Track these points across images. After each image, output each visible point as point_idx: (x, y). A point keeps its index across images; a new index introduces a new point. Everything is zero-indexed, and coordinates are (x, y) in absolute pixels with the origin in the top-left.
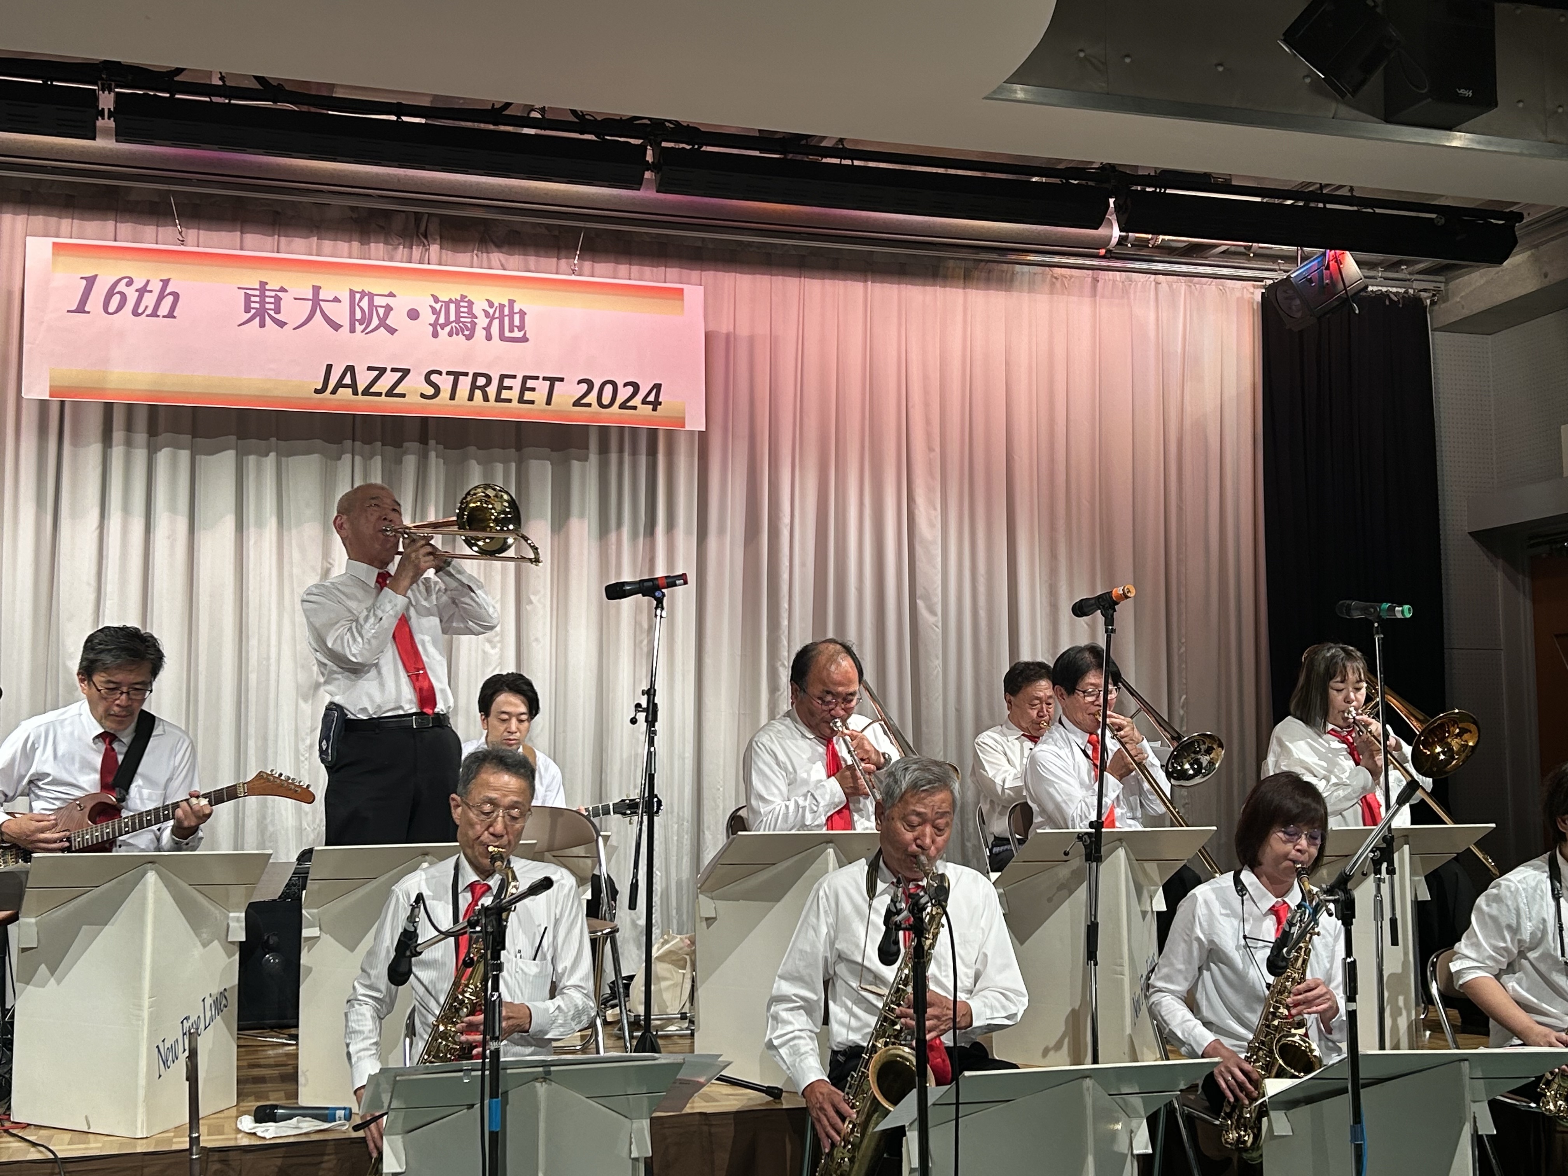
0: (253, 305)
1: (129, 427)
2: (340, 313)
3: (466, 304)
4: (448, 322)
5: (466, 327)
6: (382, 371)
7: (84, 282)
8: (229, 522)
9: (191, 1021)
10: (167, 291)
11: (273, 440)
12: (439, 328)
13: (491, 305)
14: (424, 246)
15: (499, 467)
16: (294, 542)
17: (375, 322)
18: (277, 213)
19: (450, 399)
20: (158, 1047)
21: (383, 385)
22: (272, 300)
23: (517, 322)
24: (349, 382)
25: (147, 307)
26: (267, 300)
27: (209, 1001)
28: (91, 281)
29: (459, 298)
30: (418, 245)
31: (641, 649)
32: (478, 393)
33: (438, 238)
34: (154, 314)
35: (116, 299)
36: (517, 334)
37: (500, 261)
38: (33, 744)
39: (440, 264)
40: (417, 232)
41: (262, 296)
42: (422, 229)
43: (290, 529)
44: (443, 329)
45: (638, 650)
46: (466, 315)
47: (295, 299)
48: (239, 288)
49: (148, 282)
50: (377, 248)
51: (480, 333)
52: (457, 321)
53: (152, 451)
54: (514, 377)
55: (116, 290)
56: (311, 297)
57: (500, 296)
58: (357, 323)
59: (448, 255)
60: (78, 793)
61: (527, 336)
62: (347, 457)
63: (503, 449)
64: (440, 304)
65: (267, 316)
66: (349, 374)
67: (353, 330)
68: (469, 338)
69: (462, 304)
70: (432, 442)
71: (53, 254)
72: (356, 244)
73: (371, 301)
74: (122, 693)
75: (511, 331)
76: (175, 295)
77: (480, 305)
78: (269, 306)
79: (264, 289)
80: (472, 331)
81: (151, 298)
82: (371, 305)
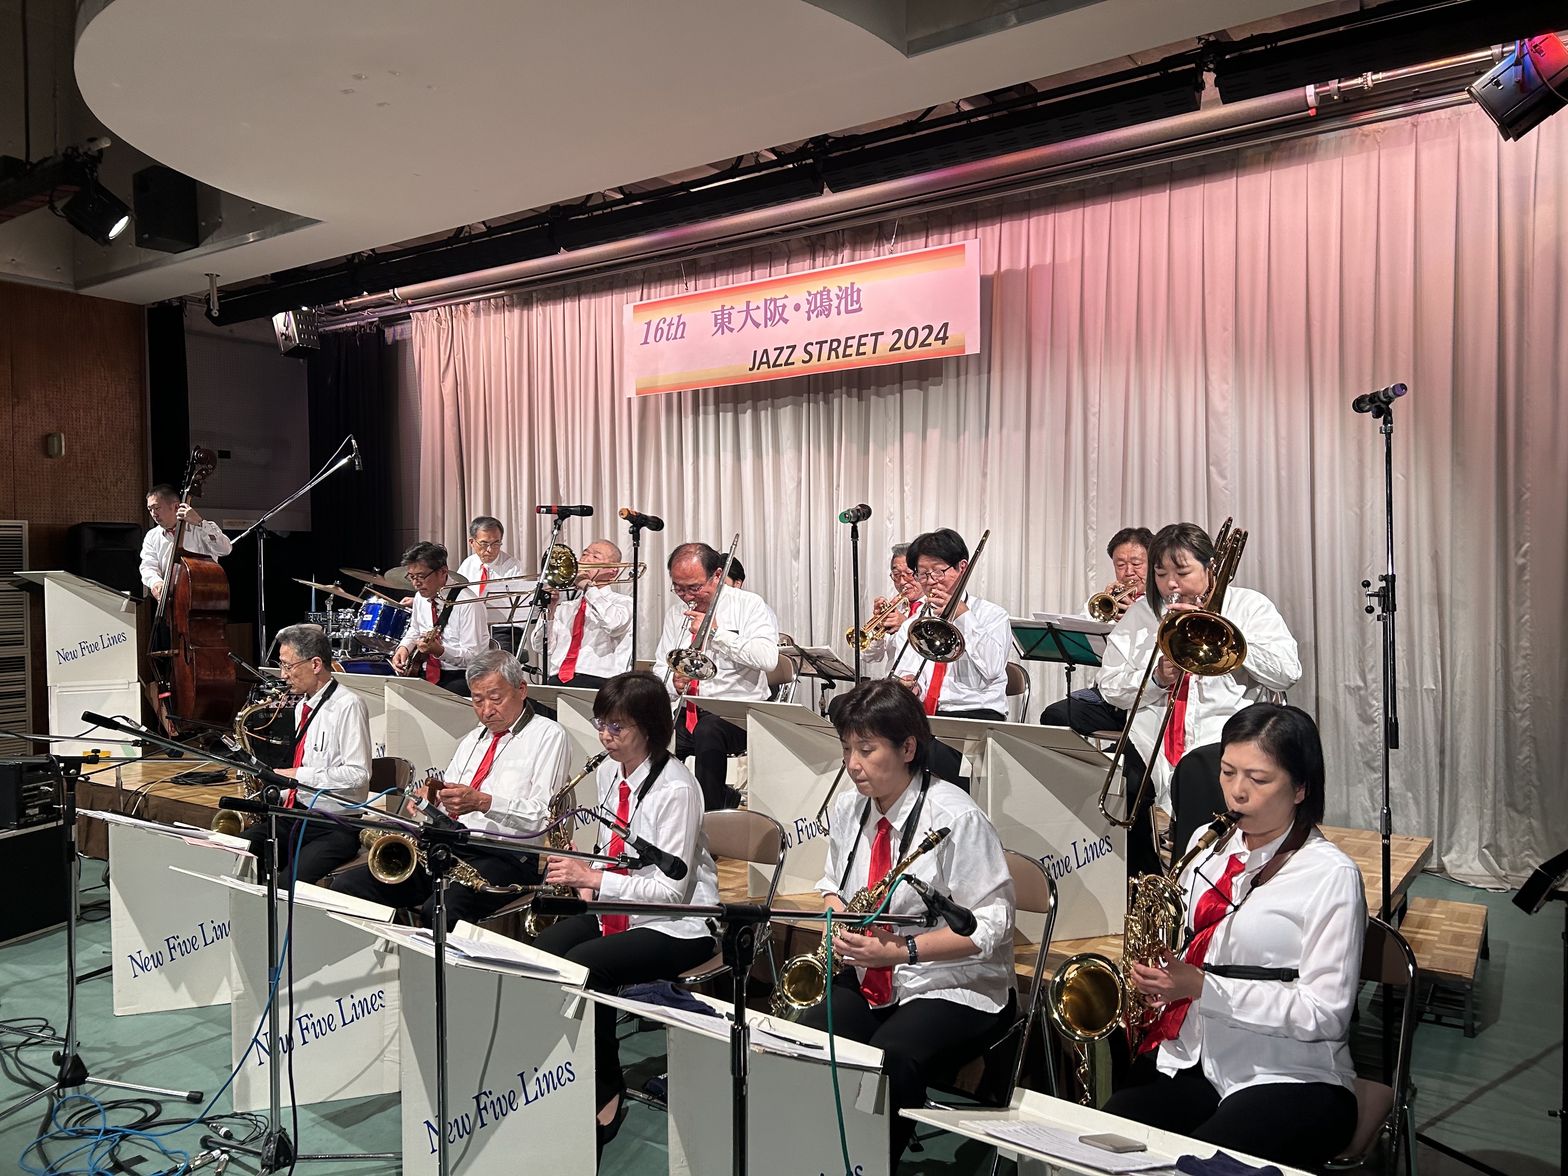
0: (719, 321)
1: (706, 403)
2: (759, 316)
3: (826, 293)
4: (816, 308)
5: (826, 309)
6: (782, 349)
7: (646, 326)
10: (681, 322)
12: (811, 313)
13: (840, 289)
17: (778, 317)
19: (818, 361)
21: (783, 359)
22: (727, 316)
23: (855, 299)
24: (766, 360)
25: (672, 334)
26: (725, 316)
28: (649, 324)
29: (822, 290)
32: (833, 353)
34: (675, 338)
35: (659, 332)
36: (856, 306)
41: (723, 314)
44: (813, 313)
46: (826, 300)
47: (738, 312)
48: (710, 312)
49: (672, 318)
51: (834, 311)
52: (821, 306)
54: (854, 338)
55: (660, 327)
56: (745, 309)
57: (845, 281)
58: (768, 321)
61: (862, 306)
64: (812, 296)
65: (725, 327)
66: (765, 354)
67: (766, 326)
68: (827, 316)
69: (824, 293)
73: (775, 304)
75: (852, 305)
76: (684, 324)
77: (834, 291)
78: (726, 320)
79: (723, 310)
80: (830, 310)
81: (673, 328)
82: (776, 307)
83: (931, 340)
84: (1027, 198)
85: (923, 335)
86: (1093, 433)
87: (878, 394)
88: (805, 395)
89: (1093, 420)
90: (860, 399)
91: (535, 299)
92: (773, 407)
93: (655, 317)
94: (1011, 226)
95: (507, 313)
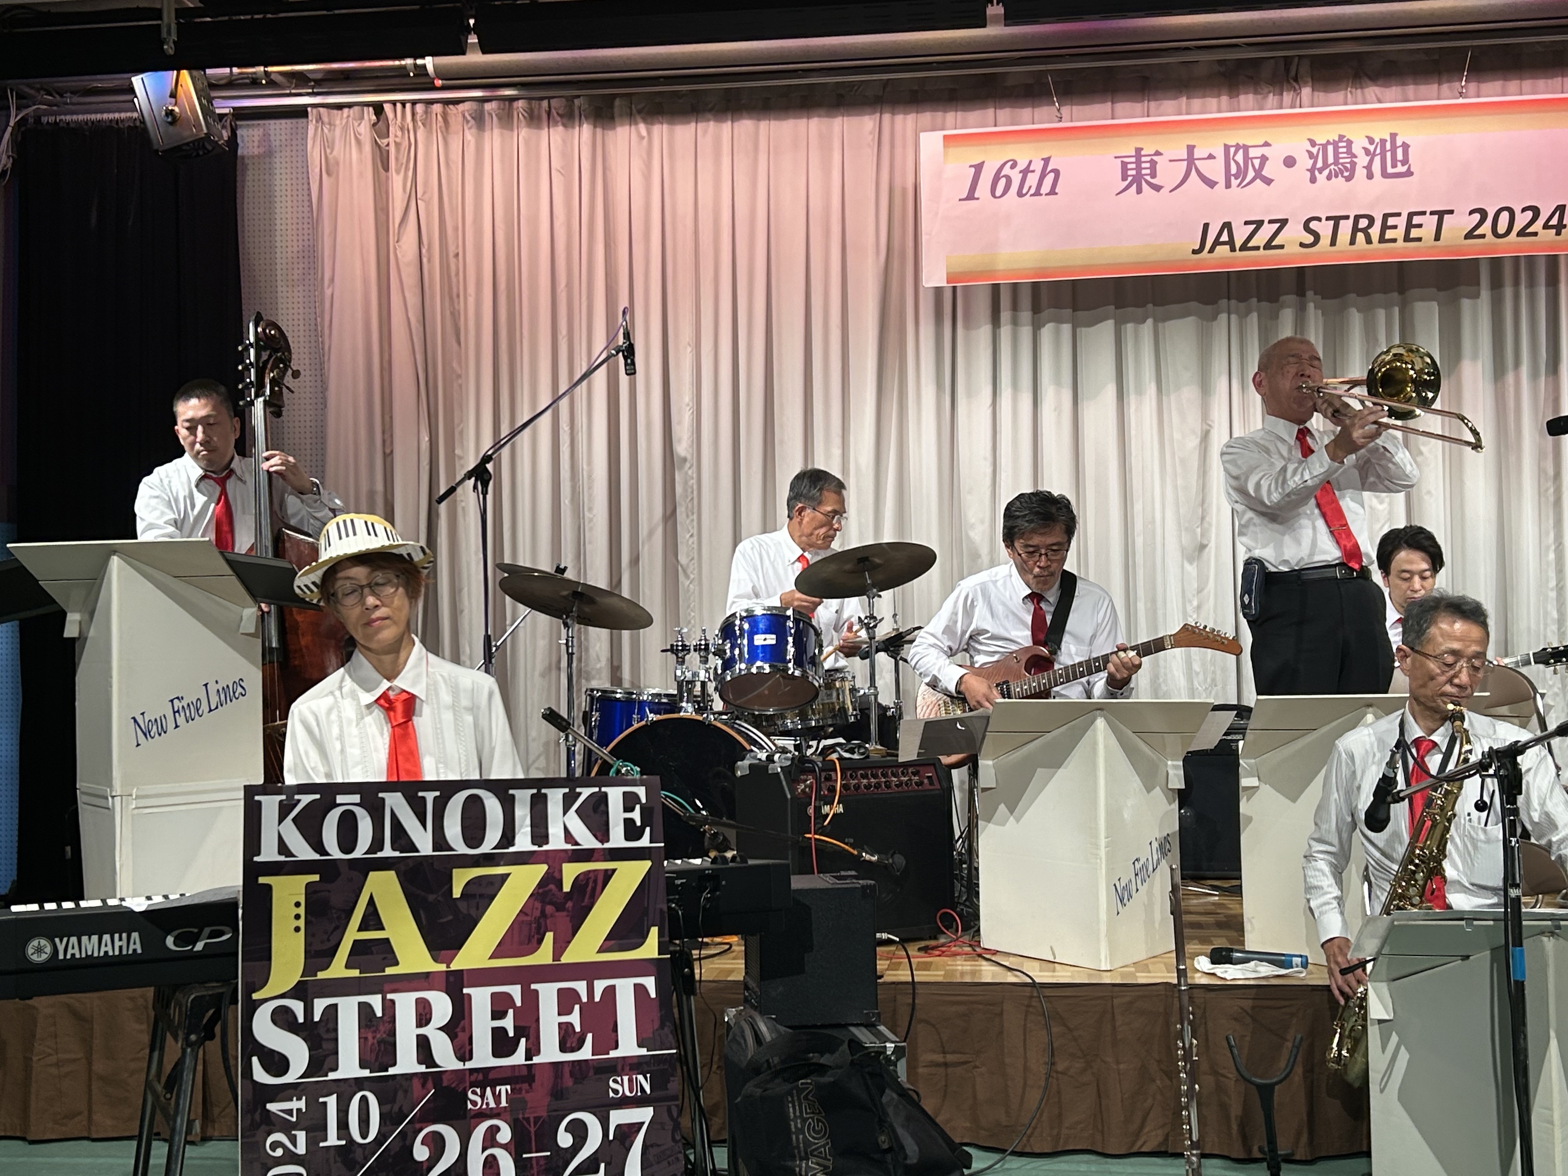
0: (1130, 173)
1: (1015, 307)
2: (1215, 170)
3: (1344, 144)
4: (1326, 165)
5: (1346, 168)
6: (1259, 224)
7: (973, 170)
8: (1111, 390)
9: (1141, 862)
10: (1049, 169)
11: (1150, 306)
12: (1317, 172)
13: (1371, 141)
14: (1295, 90)
15: (1381, 314)
16: (1173, 405)
17: (1251, 174)
18: (1147, 78)
19: (1331, 245)
20: (1115, 885)
21: (1260, 239)
22: (1148, 165)
23: (1400, 156)
24: (1227, 239)
25: (1030, 187)
26: (1144, 165)
27: (1155, 845)
28: (978, 168)
29: (1337, 139)
30: (1289, 90)
31: (1547, 498)
32: (1360, 236)
33: (1310, 80)
34: (1037, 193)
35: (1002, 183)
36: (1401, 169)
37: (1376, 96)
38: (972, 601)
39: (1312, 106)
40: (1287, 76)
41: (1138, 162)
42: (1293, 73)
43: (1168, 395)
44: (1320, 173)
45: (1543, 499)
46: (1345, 155)
47: (1171, 161)
48: (1116, 157)
49: (1030, 162)
50: (1247, 99)
51: (1361, 173)
52: (1336, 163)
53: (1037, 328)
54: (1399, 215)
55: (1002, 174)
56: (1185, 157)
57: (1381, 130)
58: (1233, 178)
59: (1321, 96)
60: (1014, 647)
61: (1412, 170)
62: (1223, 317)
63: (1385, 293)
64: (1317, 147)
65: (1144, 183)
66: (1226, 230)
67: (1228, 185)
68: (1348, 179)
69: (1341, 144)
70: (1310, 294)
71: (945, 146)
72: (1224, 99)
73: (1246, 153)
74: (1041, 555)
75: (1394, 166)
76: (1057, 172)
77: (1360, 143)
78: (1146, 171)
79: (1139, 156)
80: (1352, 171)
81: (1033, 177)
82: (1246, 158)
83: (1537, 227)
85: (1523, 219)
93: (993, 156)
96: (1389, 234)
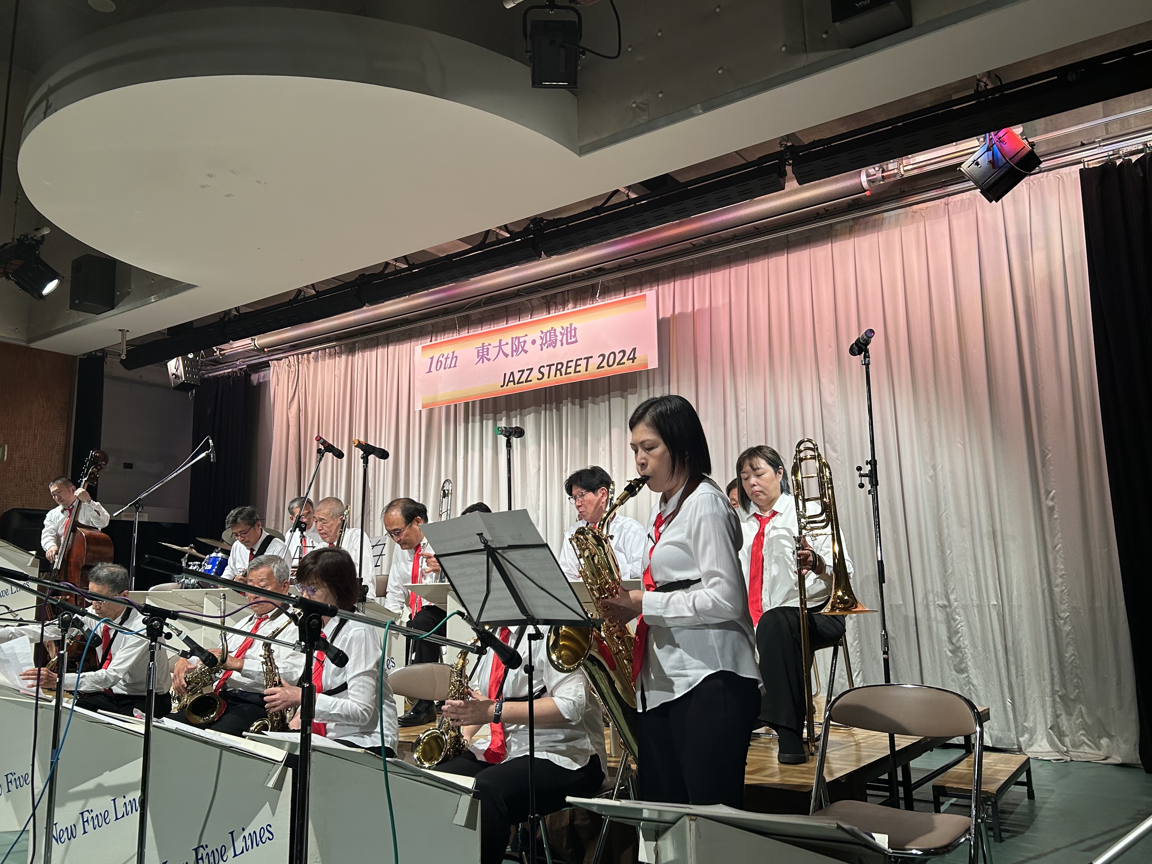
0: (480, 354)
2: (507, 349)
3: (554, 331)
4: (546, 342)
6: (523, 371)
7: (430, 360)
10: (453, 357)
17: (520, 349)
19: (548, 378)
21: (524, 378)
22: (486, 350)
23: (573, 334)
24: (512, 380)
25: (448, 365)
28: (432, 358)
29: (551, 329)
32: (558, 372)
34: (450, 367)
35: (439, 364)
36: (573, 340)
41: (483, 349)
44: (544, 345)
46: (553, 336)
47: (494, 347)
48: (474, 349)
49: (448, 354)
51: (559, 343)
52: (550, 340)
54: (572, 361)
55: (439, 360)
56: (498, 345)
57: (566, 323)
58: (514, 352)
61: (577, 339)
64: (544, 334)
65: (485, 359)
66: (512, 375)
67: (512, 356)
68: (554, 347)
69: (552, 332)
71: (423, 352)
73: (519, 340)
75: (571, 339)
76: (456, 357)
77: (559, 330)
78: (485, 353)
79: (483, 346)
80: (556, 343)
81: (449, 361)
82: (519, 342)
83: (625, 360)
84: (691, 264)
85: (619, 357)
86: (743, 424)
87: (594, 403)
88: (543, 405)
89: (742, 414)
90: (581, 406)
91: (357, 348)
92: (521, 415)
93: (436, 353)
94: (681, 283)
95: (337, 358)
96: (569, 370)
